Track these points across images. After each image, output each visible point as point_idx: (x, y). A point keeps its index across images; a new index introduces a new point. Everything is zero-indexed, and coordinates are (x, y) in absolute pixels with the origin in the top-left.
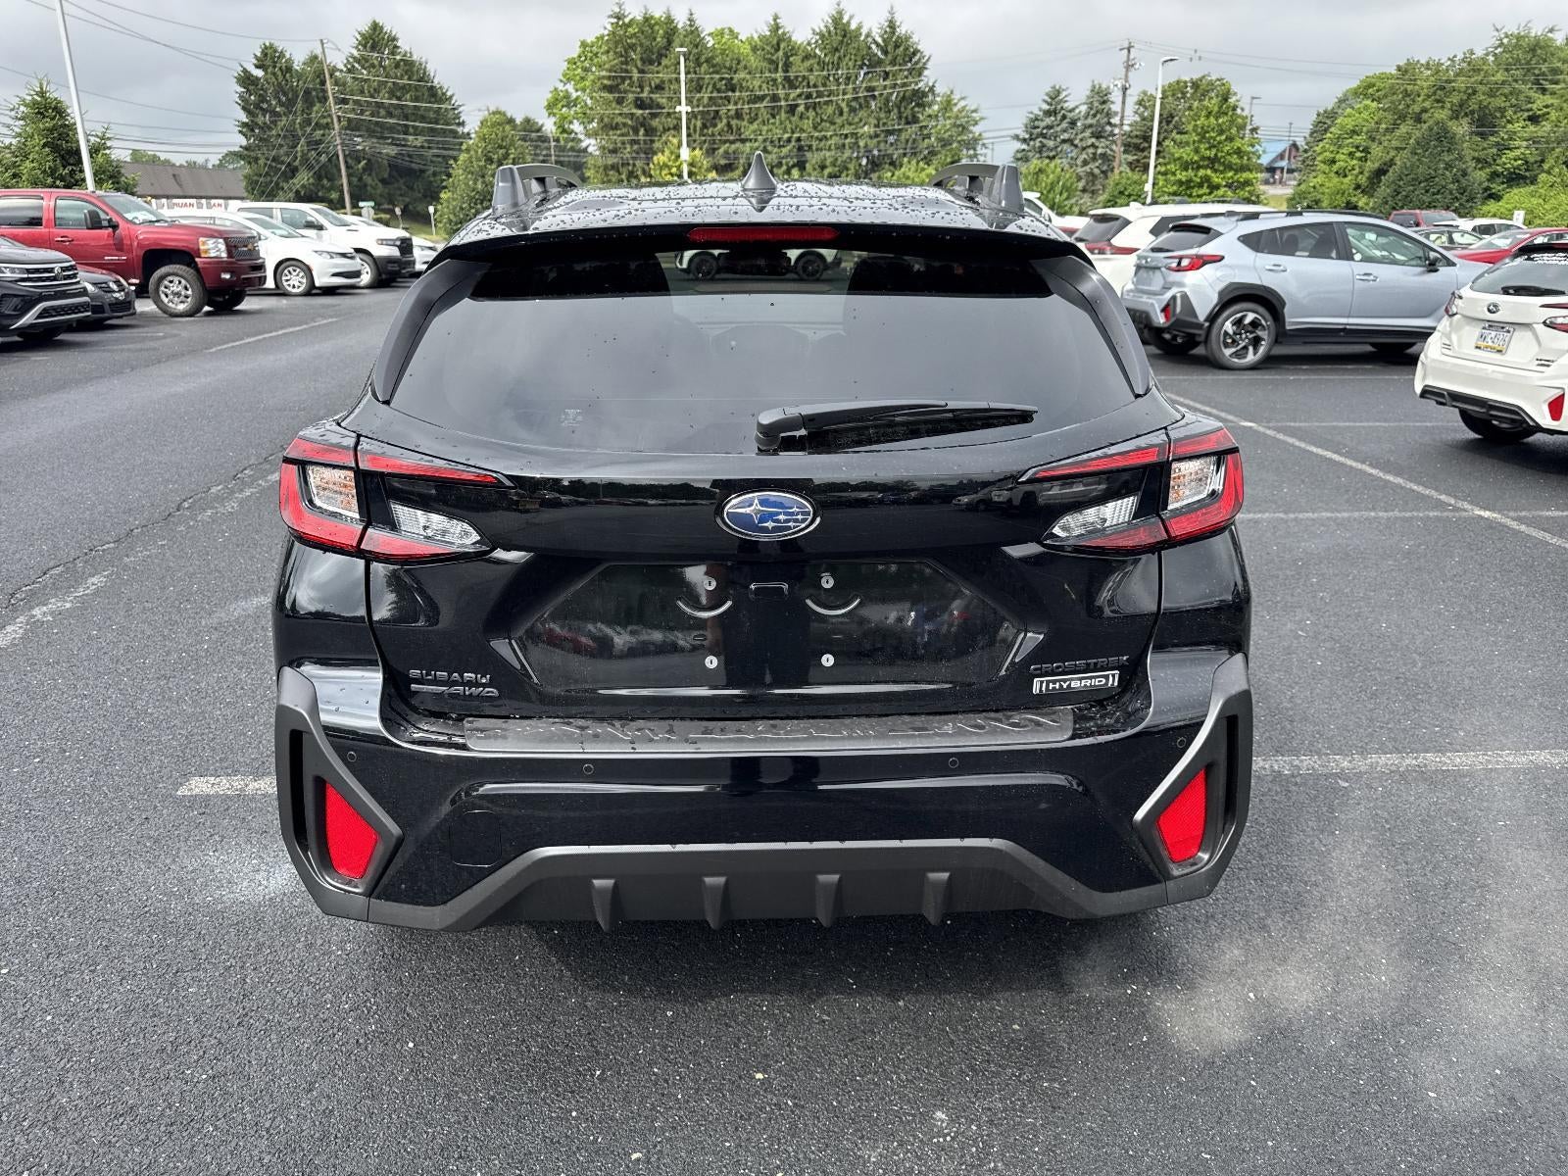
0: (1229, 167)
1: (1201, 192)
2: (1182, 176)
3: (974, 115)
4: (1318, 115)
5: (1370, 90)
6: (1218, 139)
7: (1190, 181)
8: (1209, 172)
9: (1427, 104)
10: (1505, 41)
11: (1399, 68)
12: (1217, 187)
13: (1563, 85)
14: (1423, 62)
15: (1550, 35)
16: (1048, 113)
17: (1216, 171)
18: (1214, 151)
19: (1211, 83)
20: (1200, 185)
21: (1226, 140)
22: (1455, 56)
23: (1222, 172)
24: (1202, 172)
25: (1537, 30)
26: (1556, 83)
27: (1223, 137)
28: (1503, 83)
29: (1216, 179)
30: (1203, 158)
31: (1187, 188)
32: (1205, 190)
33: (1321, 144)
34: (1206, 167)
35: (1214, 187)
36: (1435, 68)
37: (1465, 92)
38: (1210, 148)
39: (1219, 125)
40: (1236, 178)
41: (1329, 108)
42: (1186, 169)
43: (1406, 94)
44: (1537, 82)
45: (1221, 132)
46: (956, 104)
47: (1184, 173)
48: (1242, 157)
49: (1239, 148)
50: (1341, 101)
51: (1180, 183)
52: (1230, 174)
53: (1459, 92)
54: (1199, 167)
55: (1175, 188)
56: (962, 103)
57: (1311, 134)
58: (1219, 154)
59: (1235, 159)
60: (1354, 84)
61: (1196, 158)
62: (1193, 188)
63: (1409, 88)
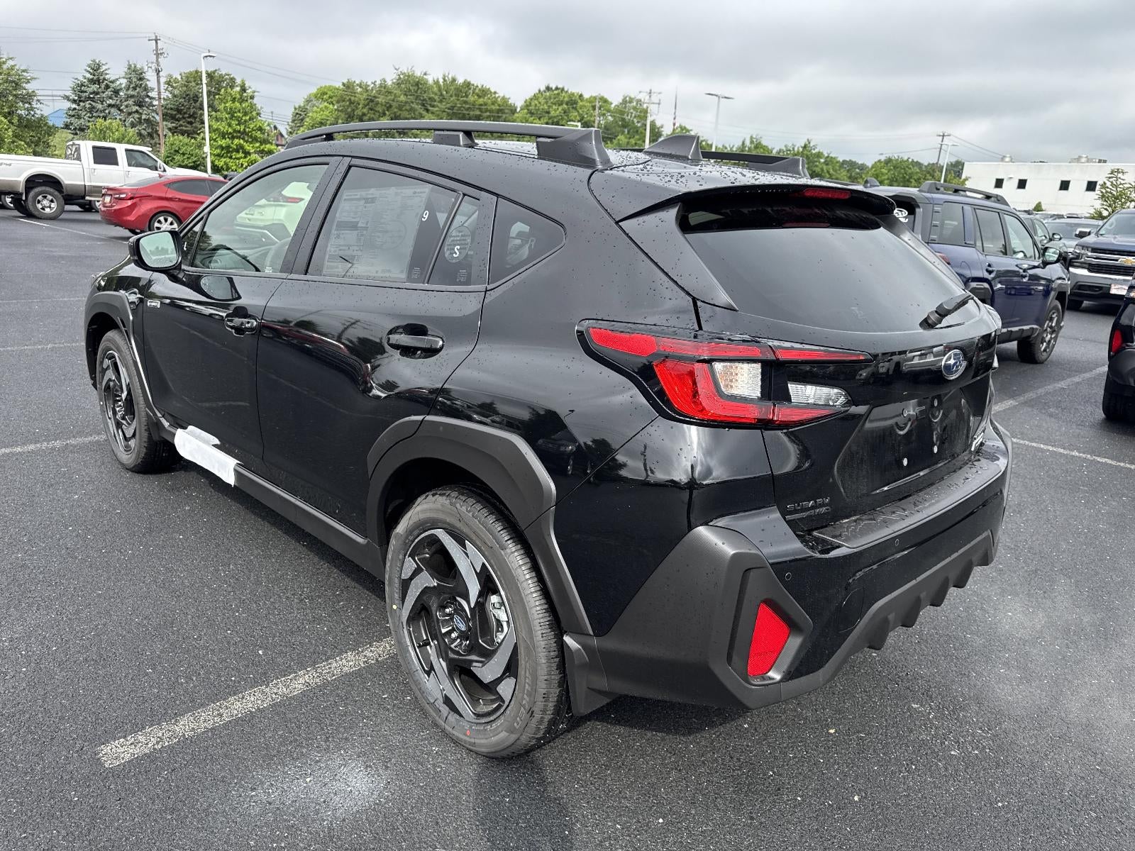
0: (255, 139)
1: (238, 156)
2: (223, 143)
3: (25, 74)
4: (295, 109)
5: (325, 97)
6: (244, 118)
7: (228, 147)
8: (242, 141)
9: (365, 111)
10: (402, 76)
11: (344, 84)
12: (249, 153)
13: (437, 109)
14: (357, 82)
15: (425, 76)
16: (92, 81)
17: (247, 142)
18: (242, 127)
19: (221, 76)
20: (237, 151)
21: (250, 119)
22: (375, 82)
23: (251, 143)
24: (236, 141)
25: (418, 73)
26: (433, 106)
27: (248, 118)
28: (406, 102)
29: (248, 147)
30: (235, 131)
31: (228, 152)
32: (241, 155)
33: (302, 129)
34: (239, 138)
35: (247, 153)
36: (365, 88)
37: (385, 106)
38: (239, 124)
39: (243, 109)
40: (262, 147)
41: (302, 105)
42: (224, 138)
43: (351, 102)
44: (423, 105)
45: (246, 114)
46: (4, 63)
47: (224, 141)
48: (264, 133)
49: (260, 126)
50: (308, 101)
51: (222, 148)
52: (258, 145)
53: (382, 105)
54: (233, 138)
55: (218, 151)
56: (10, 63)
57: (293, 121)
58: (247, 130)
59: (258, 134)
60: (314, 91)
61: (230, 130)
62: (232, 152)
63: (353, 98)
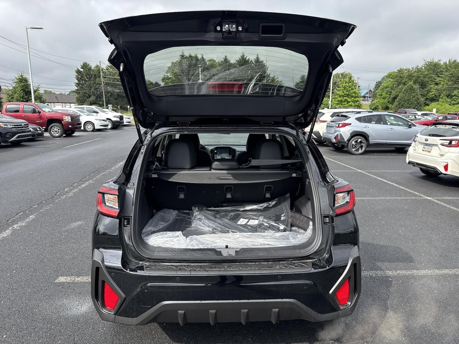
0: (352, 97)
1: (345, 103)
2: (339, 99)
3: (281, 83)
4: (377, 82)
5: (391, 76)
6: (349, 89)
7: (342, 100)
8: (347, 98)
9: (406, 80)
10: (427, 63)
11: (398, 70)
12: (349, 102)
13: (444, 75)
14: (405, 69)
15: (439, 62)
16: (301, 82)
17: (349, 98)
18: (348, 92)
19: (346, 74)
20: (345, 102)
21: (351, 89)
22: (414, 67)
23: (351, 98)
24: (345, 98)
25: (436, 60)
26: (442, 74)
27: (350, 89)
28: (427, 74)
29: (349, 100)
30: (345, 94)
31: (341, 102)
32: (346, 103)
33: (378, 90)
34: (346, 97)
35: (348, 102)
36: (408, 70)
37: (417, 77)
38: (347, 92)
39: (349, 85)
40: (354, 100)
41: (380, 81)
42: (340, 97)
43: (401, 77)
44: (437, 74)
45: (350, 87)
46: (275, 80)
47: (340, 98)
48: (356, 94)
49: (355, 91)
50: (383, 79)
51: (339, 101)
52: (353, 98)
53: (415, 77)
54: (344, 97)
55: (337, 102)
56: (277, 79)
57: (375, 88)
58: (349, 93)
59: (354, 95)
60: (386, 74)
61: (343, 94)
62: (342, 102)
63: (402, 76)
